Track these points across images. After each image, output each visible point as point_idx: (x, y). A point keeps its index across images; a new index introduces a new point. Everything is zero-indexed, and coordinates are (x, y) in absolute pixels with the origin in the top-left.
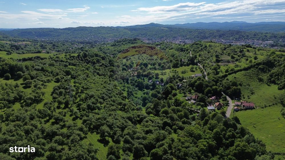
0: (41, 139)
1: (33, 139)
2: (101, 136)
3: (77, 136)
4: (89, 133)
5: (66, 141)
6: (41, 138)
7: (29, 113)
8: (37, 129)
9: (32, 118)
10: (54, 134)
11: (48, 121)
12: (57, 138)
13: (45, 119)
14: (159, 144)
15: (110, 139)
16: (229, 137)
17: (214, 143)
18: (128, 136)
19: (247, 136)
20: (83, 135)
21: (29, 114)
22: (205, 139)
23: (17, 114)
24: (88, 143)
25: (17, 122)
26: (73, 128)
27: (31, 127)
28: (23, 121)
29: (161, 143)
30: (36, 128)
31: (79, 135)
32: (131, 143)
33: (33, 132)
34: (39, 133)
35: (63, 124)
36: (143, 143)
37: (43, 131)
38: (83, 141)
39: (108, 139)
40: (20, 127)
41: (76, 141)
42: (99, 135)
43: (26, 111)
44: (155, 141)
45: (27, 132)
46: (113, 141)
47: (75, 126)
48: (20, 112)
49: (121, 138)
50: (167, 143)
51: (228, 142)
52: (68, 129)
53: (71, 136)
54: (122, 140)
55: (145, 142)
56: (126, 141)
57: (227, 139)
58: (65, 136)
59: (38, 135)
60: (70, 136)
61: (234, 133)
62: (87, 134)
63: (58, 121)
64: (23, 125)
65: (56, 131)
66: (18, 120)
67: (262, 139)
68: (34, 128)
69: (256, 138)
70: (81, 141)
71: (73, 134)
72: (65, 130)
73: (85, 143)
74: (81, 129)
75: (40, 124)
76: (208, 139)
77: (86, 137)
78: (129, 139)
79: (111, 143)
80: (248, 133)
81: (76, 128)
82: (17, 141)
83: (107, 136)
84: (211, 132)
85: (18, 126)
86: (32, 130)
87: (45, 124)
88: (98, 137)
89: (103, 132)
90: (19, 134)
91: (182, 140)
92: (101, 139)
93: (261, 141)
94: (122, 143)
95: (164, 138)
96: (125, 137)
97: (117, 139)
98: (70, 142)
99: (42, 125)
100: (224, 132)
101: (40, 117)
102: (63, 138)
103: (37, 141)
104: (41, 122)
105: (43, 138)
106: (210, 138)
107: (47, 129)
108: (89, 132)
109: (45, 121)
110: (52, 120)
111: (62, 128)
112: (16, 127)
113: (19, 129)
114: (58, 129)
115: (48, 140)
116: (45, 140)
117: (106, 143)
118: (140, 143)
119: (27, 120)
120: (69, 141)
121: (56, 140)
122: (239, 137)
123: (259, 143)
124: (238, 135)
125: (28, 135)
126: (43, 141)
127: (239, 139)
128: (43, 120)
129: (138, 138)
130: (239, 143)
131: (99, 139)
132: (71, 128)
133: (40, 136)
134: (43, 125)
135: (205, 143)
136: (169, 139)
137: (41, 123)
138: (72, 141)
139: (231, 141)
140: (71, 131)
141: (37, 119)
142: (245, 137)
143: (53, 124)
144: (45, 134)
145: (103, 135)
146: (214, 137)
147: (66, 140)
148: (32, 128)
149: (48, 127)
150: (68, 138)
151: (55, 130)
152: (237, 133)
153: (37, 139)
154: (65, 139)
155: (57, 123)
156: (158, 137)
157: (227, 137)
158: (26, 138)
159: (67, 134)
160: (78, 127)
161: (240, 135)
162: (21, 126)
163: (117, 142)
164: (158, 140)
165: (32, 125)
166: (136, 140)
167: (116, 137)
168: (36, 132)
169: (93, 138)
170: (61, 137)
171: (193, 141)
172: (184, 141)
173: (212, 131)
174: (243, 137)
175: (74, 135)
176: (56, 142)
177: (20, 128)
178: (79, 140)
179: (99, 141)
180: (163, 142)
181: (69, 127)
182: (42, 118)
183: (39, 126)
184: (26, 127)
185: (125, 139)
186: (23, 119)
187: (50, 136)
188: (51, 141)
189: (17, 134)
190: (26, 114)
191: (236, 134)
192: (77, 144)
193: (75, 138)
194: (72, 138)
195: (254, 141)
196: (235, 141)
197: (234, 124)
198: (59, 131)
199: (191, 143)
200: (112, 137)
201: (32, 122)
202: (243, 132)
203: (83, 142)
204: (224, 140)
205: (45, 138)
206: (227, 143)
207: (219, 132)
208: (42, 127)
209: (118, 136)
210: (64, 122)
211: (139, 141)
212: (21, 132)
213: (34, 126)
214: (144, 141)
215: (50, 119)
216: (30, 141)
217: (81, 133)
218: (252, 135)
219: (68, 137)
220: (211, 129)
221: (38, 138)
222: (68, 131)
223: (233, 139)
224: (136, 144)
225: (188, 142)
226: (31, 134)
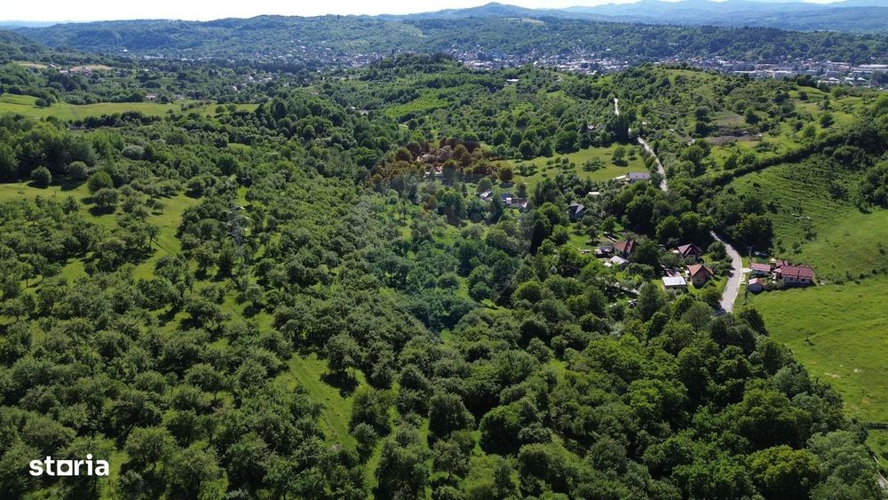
0: (151, 373)
1: (126, 371)
2: (331, 366)
3: (259, 365)
4: (296, 355)
5: (226, 379)
6: (150, 368)
7: (111, 291)
8: (138, 342)
9: (121, 309)
10: (190, 357)
11: (169, 317)
12: (198, 368)
13: (162, 311)
14: (508, 391)
15: (359, 375)
16: (730, 373)
17: (678, 391)
18: (414, 367)
19: (783, 371)
20: (277, 362)
21: (111, 296)
22: (652, 377)
23: (76, 294)
24: (292, 386)
25: (77, 320)
26: (246, 339)
27: (118, 335)
28: (95, 317)
29: (514, 387)
30: (134, 338)
31: (264, 361)
32: (423, 387)
33: (124, 351)
34: (145, 353)
35: (216, 325)
36: (461, 388)
37: (155, 350)
38: (279, 378)
39: (354, 374)
40: (84, 333)
41: (255, 380)
42: (325, 362)
43: (103, 285)
44: (496, 383)
45: (108, 351)
46: (370, 381)
47: (252, 335)
48: (84, 288)
49: (393, 372)
50: (534, 389)
51: (724, 388)
52: (230, 344)
53: (241, 363)
54: (396, 377)
55: (464, 385)
56: (410, 383)
57: (720, 380)
58: (222, 363)
59: (142, 360)
60: (238, 364)
61: (745, 360)
62: (287, 358)
63: (199, 318)
64: (94, 329)
65: (195, 347)
66: (78, 314)
67: (833, 380)
68: (127, 339)
69: (812, 376)
70: (272, 379)
71: (247, 358)
72: (221, 346)
73: (284, 384)
74: (271, 344)
75: (146, 325)
76: (661, 378)
77: (288, 367)
78: (419, 374)
79: (363, 387)
80: (790, 361)
81: (255, 339)
82: (79, 376)
83: (352, 365)
84: (671, 356)
85: (79, 332)
86: (121, 343)
87: (161, 325)
88: (324, 367)
89: (338, 353)
90: (84, 355)
91: (582, 380)
92: (331, 375)
93: (827, 388)
94: (396, 386)
95: (526, 373)
96: (404, 369)
97: (379, 376)
98: (237, 382)
99: (151, 331)
100: (712, 359)
101: (145, 306)
102: (215, 369)
103: (139, 377)
104: (148, 320)
105: (155, 369)
106: (669, 377)
107: (166, 341)
108: (295, 351)
109: (160, 317)
110: (183, 315)
111: (212, 340)
112: (75, 334)
113: (83, 342)
114: (199, 343)
115: (172, 374)
116: (164, 373)
117: (347, 386)
118: (451, 390)
119: (105, 314)
120: (236, 378)
121: (196, 377)
122: (761, 375)
123: (821, 395)
124: (754, 368)
125: (109, 361)
126: (156, 377)
127: (759, 381)
128: (154, 314)
129: (446, 373)
130: (759, 392)
131: (328, 373)
132: (240, 338)
133: (148, 362)
134: (156, 330)
135: (653, 391)
136: (542, 377)
137: (149, 323)
138: (243, 378)
139: (734, 385)
140: (239, 348)
141: (139, 311)
142: (777, 375)
143: (186, 325)
144: (161, 355)
145: (337, 362)
146: (682, 371)
147: (225, 374)
148: (122, 339)
149: (170, 335)
150: (232, 371)
151: (192, 345)
152: (754, 362)
153: (138, 372)
154: (222, 373)
155: (198, 325)
156: (507, 369)
157: (720, 370)
158: (104, 370)
159: (227, 358)
160: (262, 337)
161: (762, 366)
162: (87, 332)
163: (381, 383)
164: (505, 380)
165: (121, 328)
166: (439, 379)
167: (377, 368)
168: (135, 350)
169: (309, 370)
170: (209, 368)
171: (613, 384)
172: (587, 384)
173: (676, 354)
174: (773, 372)
175: (249, 361)
176: (195, 381)
177: (85, 338)
178: (265, 378)
179: (328, 379)
180: (523, 384)
181: (233, 337)
182: (153, 308)
183: (143, 330)
184: (103, 334)
185: (406, 374)
186: (94, 309)
187: (177, 363)
188: (181, 376)
189: (78, 356)
190: (101, 296)
191: (749, 365)
192: (260, 388)
193: (253, 370)
194: (242, 369)
195: (807, 388)
196: (746, 387)
197: (746, 334)
198: (204, 349)
199: (608, 391)
200: (367, 369)
201: (122, 320)
202: (772, 360)
203: (276, 383)
204: (712, 383)
205: (162, 368)
206: (722, 392)
207: (696, 357)
208: (153, 337)
209: (385, 366)
210: (219, 320)
211: (448, 380)
212: (90, 349)
213: (126, 332)
214: (464, 383)
215: (176, 310)
216: (118, 376)
217: (272, 356)
218: (799, 368)
219: (233, 366)
220: (673, 348)
221: (141, 370)
222: (230, 347)
223: (741, 380)
224: (439, 390)
225: (598, 387)
226: (119, 355)
